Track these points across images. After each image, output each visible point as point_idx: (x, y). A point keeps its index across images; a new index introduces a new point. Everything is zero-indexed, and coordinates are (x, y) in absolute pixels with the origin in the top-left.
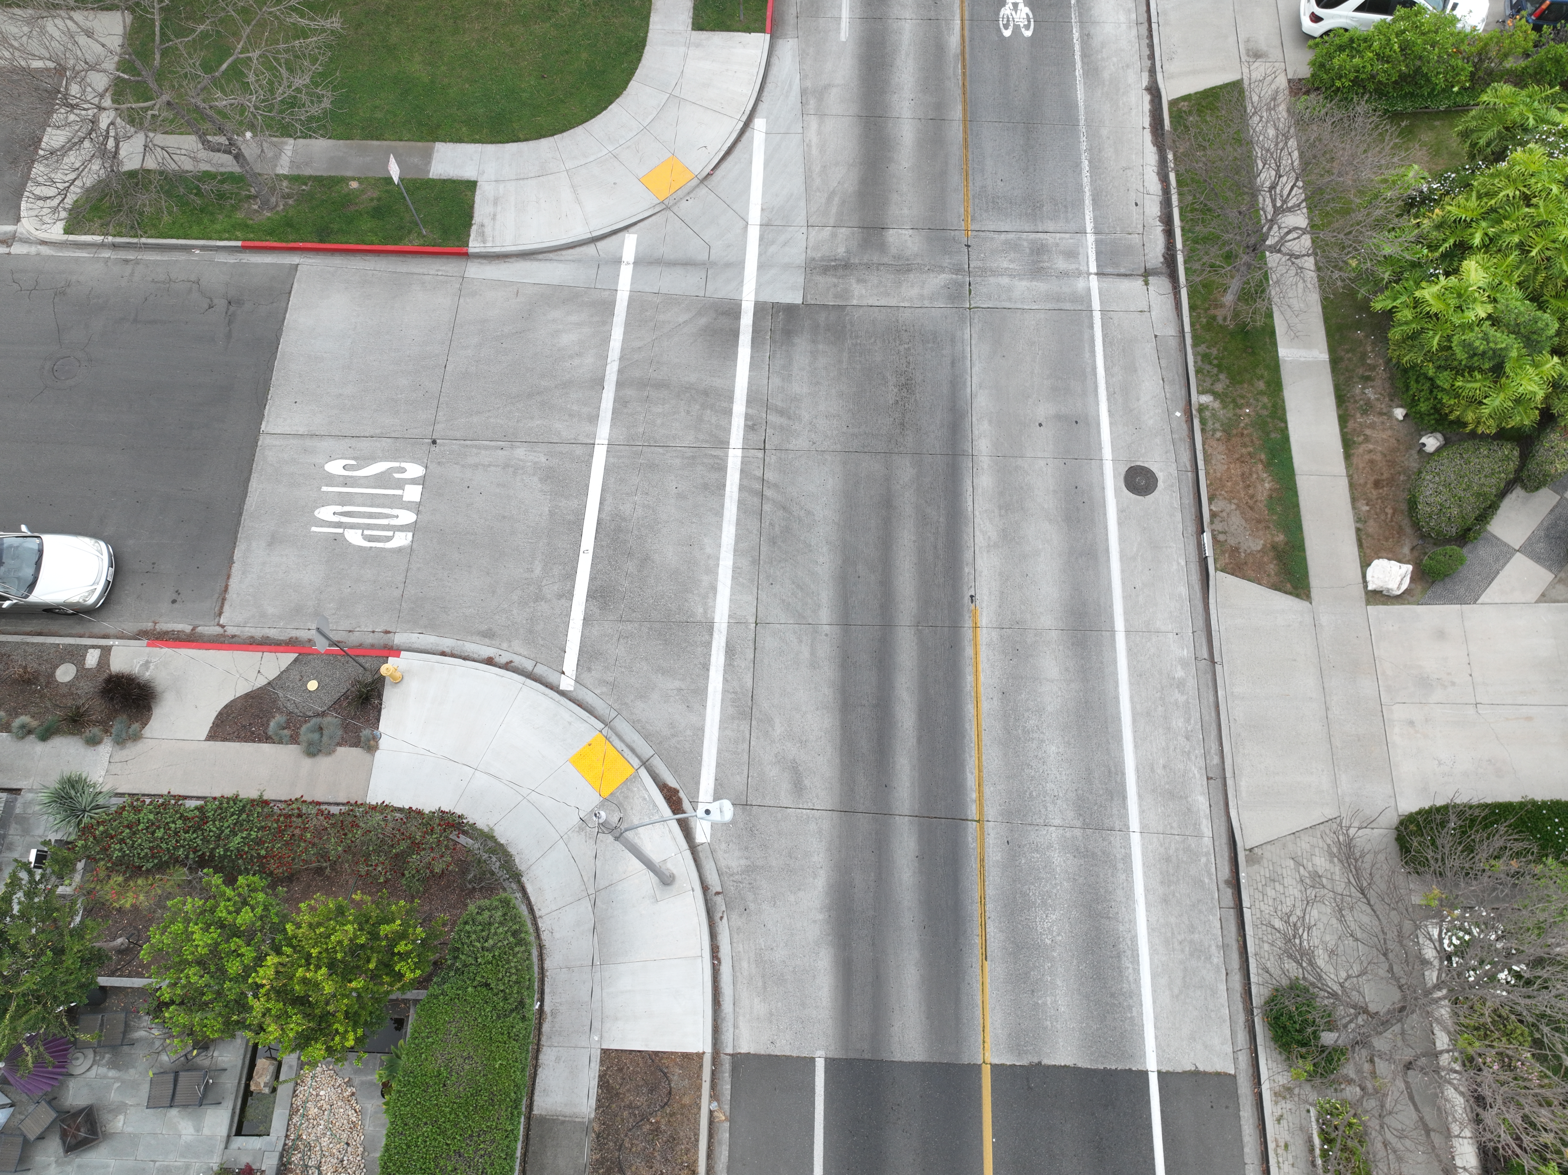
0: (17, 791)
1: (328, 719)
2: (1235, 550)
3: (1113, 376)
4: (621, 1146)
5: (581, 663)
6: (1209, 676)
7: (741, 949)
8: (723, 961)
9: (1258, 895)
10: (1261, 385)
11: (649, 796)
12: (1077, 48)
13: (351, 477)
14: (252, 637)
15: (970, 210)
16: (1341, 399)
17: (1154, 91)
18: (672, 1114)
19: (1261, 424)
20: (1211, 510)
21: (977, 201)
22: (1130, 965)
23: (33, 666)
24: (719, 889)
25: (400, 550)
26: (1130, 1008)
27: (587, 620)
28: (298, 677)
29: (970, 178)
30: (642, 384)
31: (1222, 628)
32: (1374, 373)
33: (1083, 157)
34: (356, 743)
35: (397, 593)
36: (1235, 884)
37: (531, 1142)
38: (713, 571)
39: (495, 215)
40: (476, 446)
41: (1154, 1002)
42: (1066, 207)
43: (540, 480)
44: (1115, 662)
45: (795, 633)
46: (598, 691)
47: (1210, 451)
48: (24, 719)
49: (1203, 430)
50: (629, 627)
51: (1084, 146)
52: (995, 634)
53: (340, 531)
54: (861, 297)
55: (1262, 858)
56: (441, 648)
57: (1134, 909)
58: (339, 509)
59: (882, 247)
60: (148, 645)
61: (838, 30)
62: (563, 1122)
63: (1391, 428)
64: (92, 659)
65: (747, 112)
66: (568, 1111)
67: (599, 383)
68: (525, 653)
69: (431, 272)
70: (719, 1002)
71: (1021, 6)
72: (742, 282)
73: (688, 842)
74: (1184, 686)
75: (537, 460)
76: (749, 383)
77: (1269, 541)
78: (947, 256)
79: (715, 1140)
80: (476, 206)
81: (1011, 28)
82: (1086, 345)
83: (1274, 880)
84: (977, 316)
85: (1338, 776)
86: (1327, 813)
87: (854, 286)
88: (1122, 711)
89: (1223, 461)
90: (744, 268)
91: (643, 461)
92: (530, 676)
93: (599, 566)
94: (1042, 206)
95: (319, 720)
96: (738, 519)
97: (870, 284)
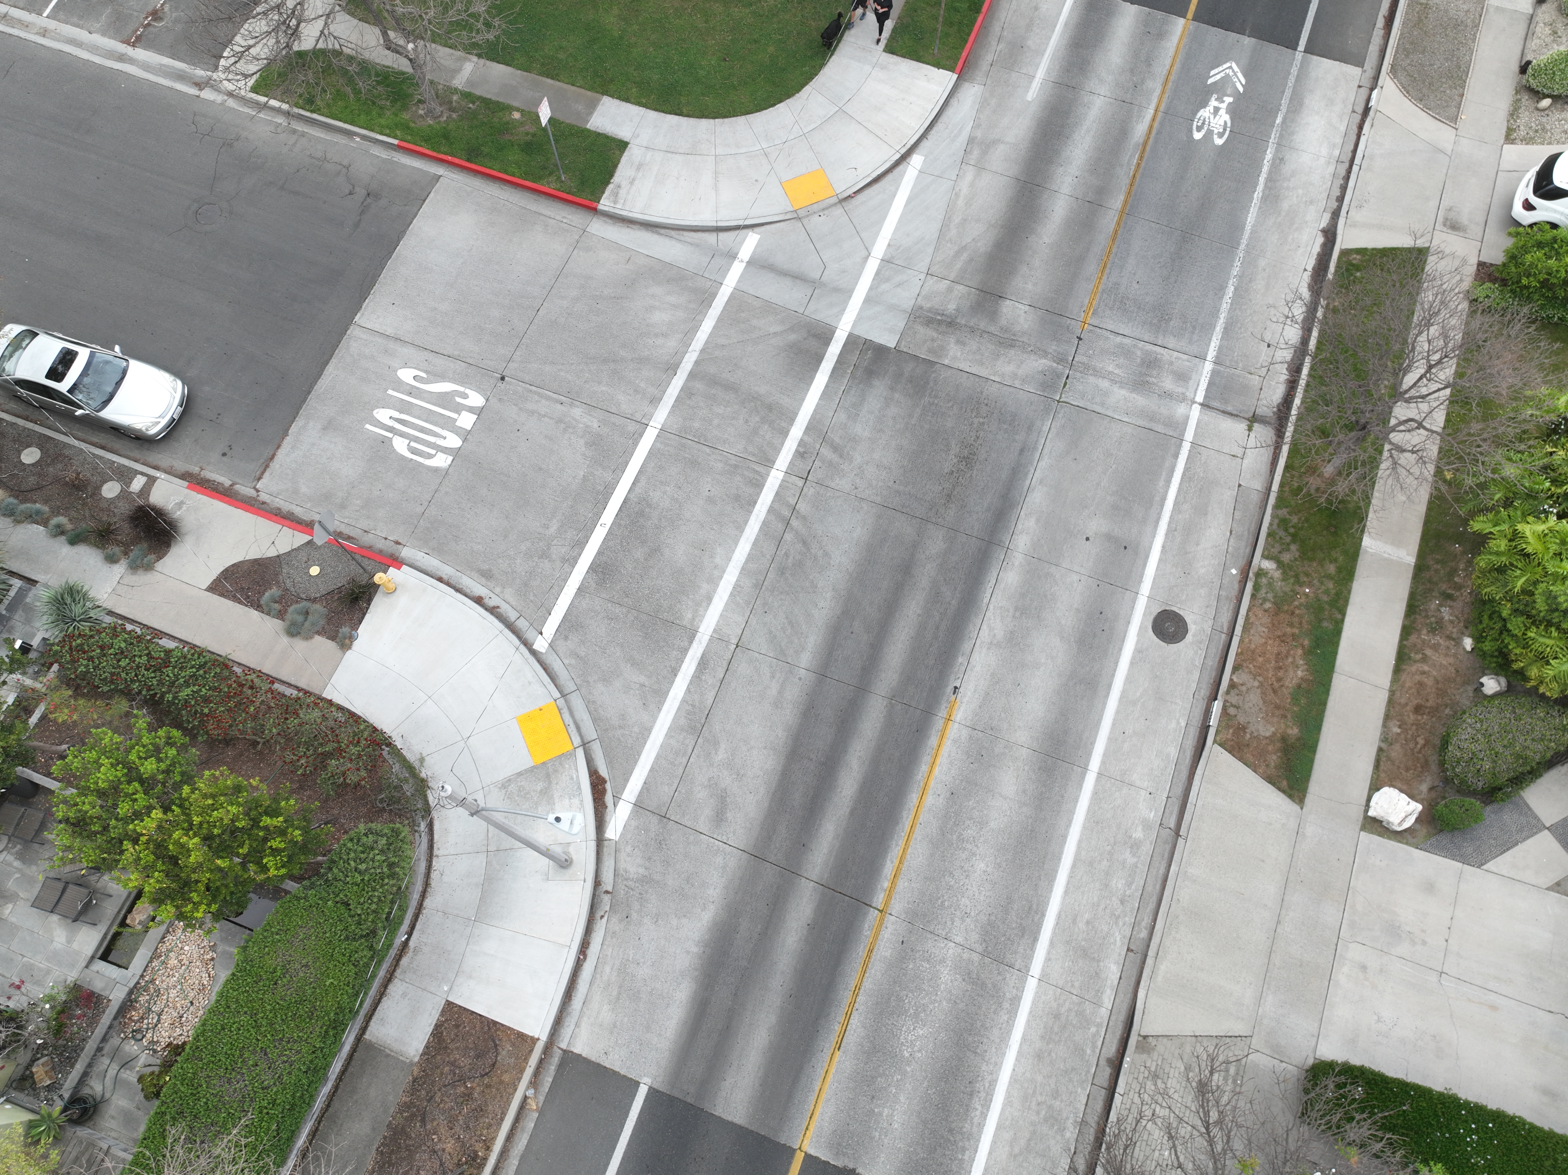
0: (33, 582)
1: (317, 606)
2: (1241, 729)
3: (1180, 512)
4: (432, 1098)
5: (561, 629)
6: (1168, 847)
7: (609, 953)
8: (588, 959)
9: (1136, 1085)
10: (1332, 569)
11: (578, 777)
12: (1265, 169)
13: (418, 388)
14: (279, 509)
15: (1094, 303)
16: (1412, 609)
17: (1330, 235)
18: (488, 1086)
19: (1316, 608)
20: (1231, 680)
21: (1105, 296)
22: (979, 1108)
23: (86, 474)
24: (610, 889)
25: (436, 470)
26: (964, 1150)
27: (581, 590)
28: (305, 559)
29: (1107, 271)
30: (713, 381)
31: (1199, 804)
32: (1458, 593)
33: (1231, 282)
34: (333, 637)
35: (420, 509)
36: (1117, 1065)
37: (353, 1063)
38: (714, 581)
39: (634, 180)
40: (539, 394)
41: (990, 1153)
42: (1194, 327)
43: (586, 443)
44: (1076, 800)
45: (771, 667)
46: (566, 662)
47: (1253, 619)
48: (62, 520)
49: (1253, 596)
50: (618, 610)
51: (1235, 271)
52: (965, 733)
53: (390, 435)
54: (954, 358)
55: (1153, 1049)
56: (439, 574)
57: (1004, 1054)
58: (396, 415)
59: (993, 315)
60: (188, 488)
61: (1028, 88)
62: (388, 1056)
63: (1455, 656)
64: (138, 483)
65: (908, 146)
66: (396, 1046)
67: (672, 369)
68: (514, 603)
69: (557, 218)
70: (571, 996)
71: (1222, 112)
72: (844, 310)
73: (597, 834)
74: (1138, 849)
75: (590, 424)
76: (815, 410)
77: (1280, 731)
78: (1055, 343)
79: (520, 1126)
80: (620, 166)
81: (1203, 132)
82: (1164, 473)
83: (1158, 1077)
84: (1063, 411)
85: (1264, 994)
86: (1239, 1028)
87: (952, 346)
88: (1065, 852)
89: (1262, 634)
90: (850, 297)
91: (687, 456)
92: (510, 626)
93: (610, 543)
94: (1170, 319)
95: (309, 605)
96: (756, 538)
97: (967, 348)
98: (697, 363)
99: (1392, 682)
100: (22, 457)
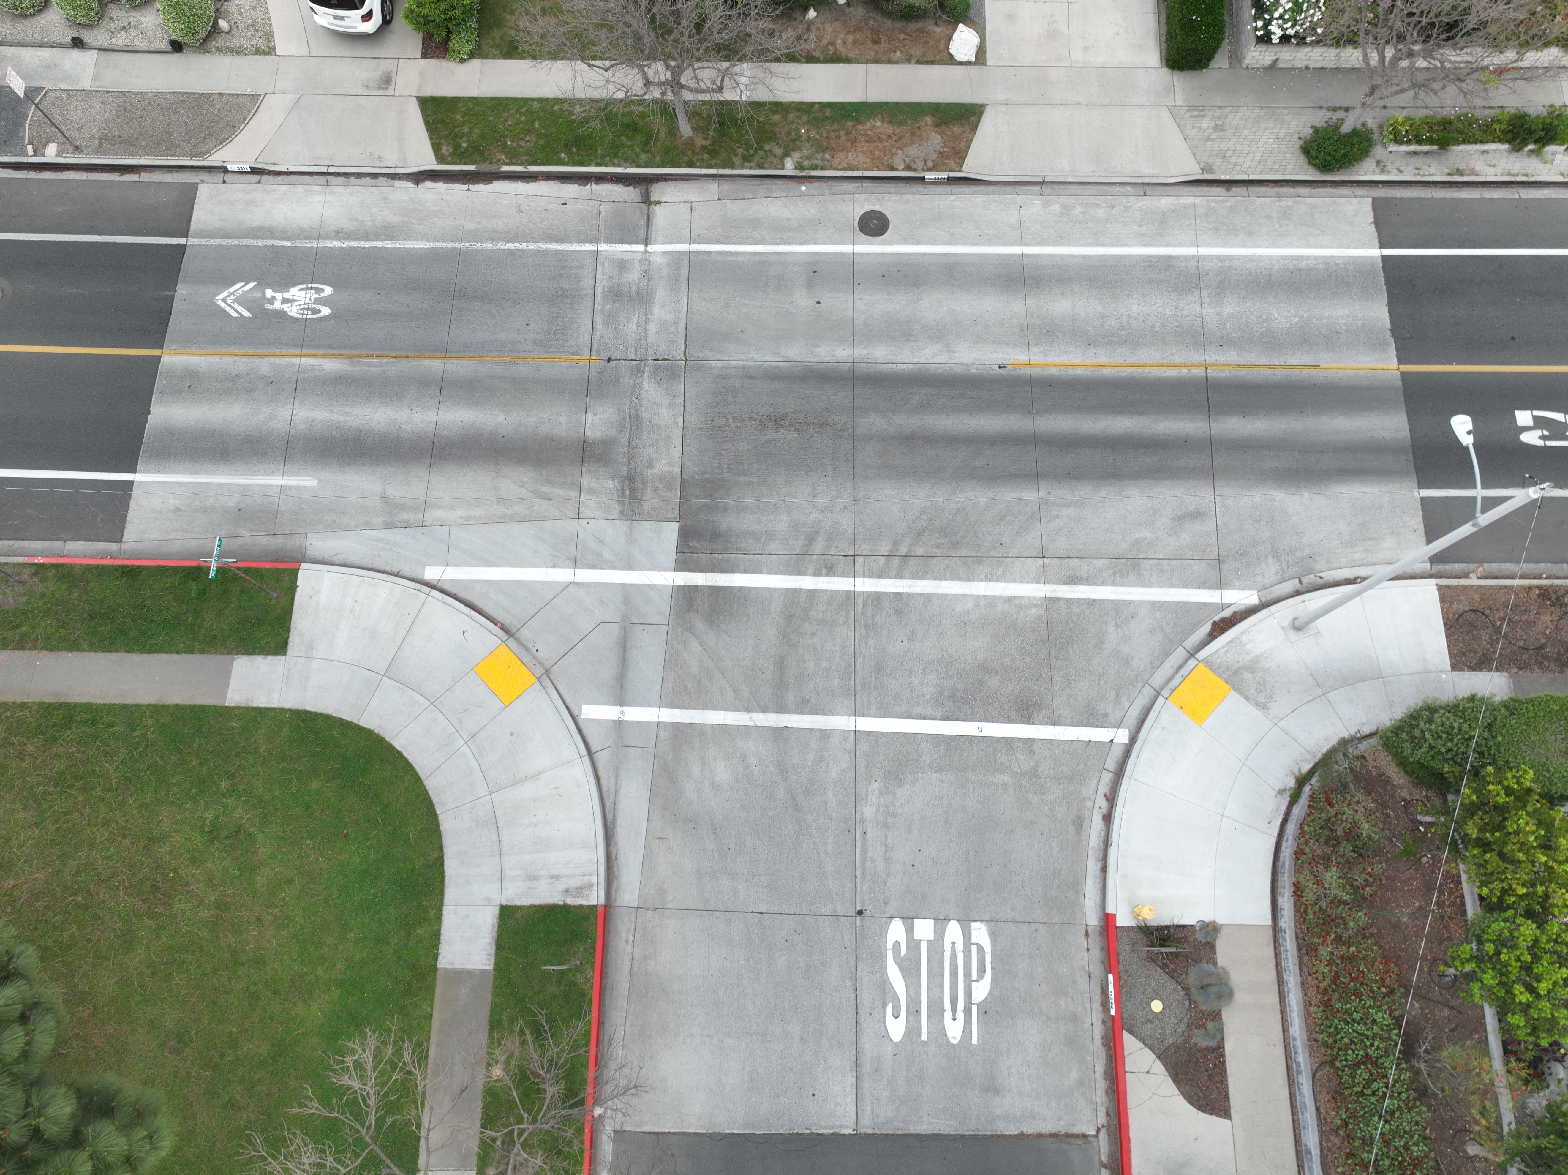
1: (1191, 981)
2: (941, 154)
3: (763, 238)
5: (1100, 724)
6: (1056, 187)
7: (1345, 559)
9: (1237, 168)
10: (776, 118)
11: (1223, 647)
12: (354, 244)
13: (908, 1006)
14: (1107, 1092)
15: (563, 357)
17: (422, 177)
18: (1491, 608)
19: (816, 122)
20: (903, 170)
21: (552, 349)
22: (1304, 263)
24: (1297, 581)
25: (993, 934)
27: (1054, 721)
28: (1149, 1025)
29: (523, 355)
30: (781, 684)
31: (1012, 173)
33: (502, 247)
34: (1211, 947)
35: (1042, 929)
36: (1229, 184)
38: (991, 601)
39: (552, 877)
40: (863, 864)
41: (1329, 247)
42: (564, 267)
43: (900, 786)
44: (1052, 256)
45: (1049, 521)
46: (1127, 705)
47: (844, 165)
49: (822, 168)
50: (1057, 679)
51: (488, 246)
52: (1035, 349)
53: (974, 1009)
54: (670, 464)
55: (1208, 163)
56: (1098, 873)
57: (1261, 256)
58: (948, 1014)
59: (608, 443)
63: (823, 24)
65: (418, 586)
67: (779, 733)
68: (1095, 782)
69: (629, 949)
71: (287, 295)
72: (649, 585)
73: (1259, 611)
74: (1068, 206)
75: (876, 792)
76: (776, 574)
77: (932, 129)
78: (621, 380)
79: (1500, 573)
80: (537, 902)
81: (318, 307)
82: (729, 259)
83: (1224, 157)
84: (696, 354)
85: (1135, 104)
86: (1165, 115)
87: (657, 471)
88: (1096, 253)
89: (855, 156)
90: (631, 585)
91: (873, 678)
92: (1119, 773)
93: (995, 714)
94: (562, 288)
95: (1194, 991)
96: (934, 579)
97: (655, 455)
98: (765, 710)
99: (859, 63)
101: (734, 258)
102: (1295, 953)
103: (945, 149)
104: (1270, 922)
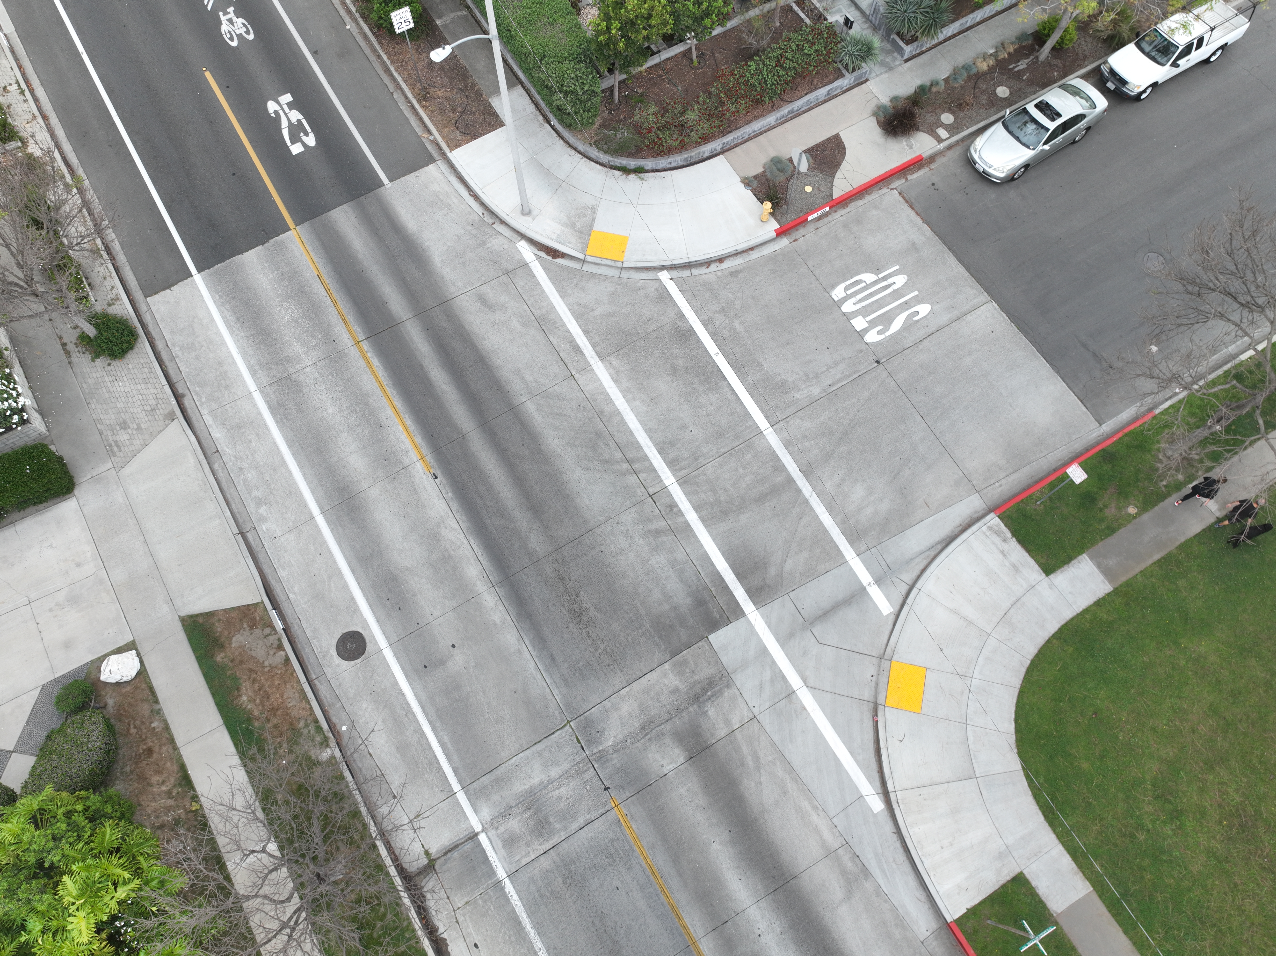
0: (907, 61)
1: (782, 179)
2: (252, 626)
3: (415, 731)
4: (467, 97)
5: (665, 291)
6: (241, 521)
7: (463, 207)
8: (469, 197)
9: (160, 395)
10: (280, 797)
11: (568, 246)
13: (907, 309)
14: (870, 194)
15: (628, 832)
18: (450, 121)
20: (284, 650)
21: (627, 848)
22: (229, 318)
23: (968, 112)
24: (494, 226)
25: (834, 287)
26: (221, 297)
27: (682, 316)
28: (821, 188)
29: (648, 871)
30: (775, 491)
31: (243, 562)
34: (756, 177)
35: (810, 264)
36: (178, 396)
38: (625, 392)
39: (1005, 556)
40: (849, 376)
42: (542, 896)
43: (786, 381)
44: (313, 492)
45: (543, 384)
46: (642, 282)
47: (304, 704)
48: (942, 89)
49: (316, 721)
50: (652, 327)
52: (406, 461)
53: (881, 276)
54: (665, 675)
55: (164, 419)
56: (756, 250)
57: (238, 348)
58: (895, 287)
59: (680, 738)
60: (920, 155)
64: (942, 133)
67: (807, 472)
68: (703, 276)
69: (1003, 481)
70: (458, 178)
72: (769, 627)
73: (529, 237)
74: (256, 503)
75: (800, 392)
76: (699, 541)
77: (228, 649)
78: (618, 765)
79: (422, 126)
80: (1026, 555)
82: (451, 748)
83: (152, 410)
84: (558, 718)
85: (126, 499)
86: (127, 470)
87: (677, 682)
88: (294, 461)
89: (289, 700)
90: (778, 641)
91: (729, 435)
92: (689, 266)
93: (700, 351)
94: (564, 883)
95: (787, 175)
96: (633, 435)
97: (666, 692)
98: (799, 491)
99: (181, 756)
100: (1004, 88)
101: (449, 745)
102: (733, 133)
103: (245, 626)
104: (721, 156)
